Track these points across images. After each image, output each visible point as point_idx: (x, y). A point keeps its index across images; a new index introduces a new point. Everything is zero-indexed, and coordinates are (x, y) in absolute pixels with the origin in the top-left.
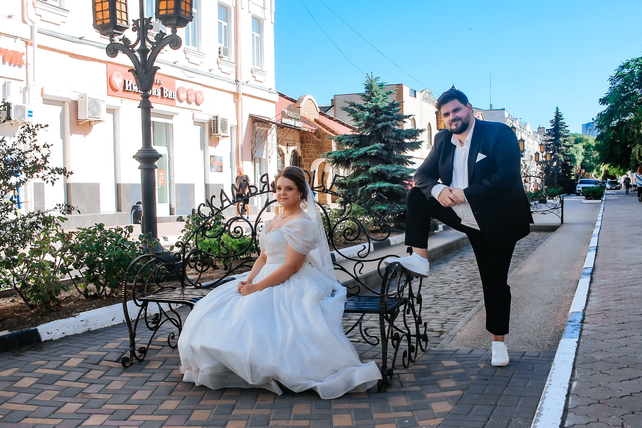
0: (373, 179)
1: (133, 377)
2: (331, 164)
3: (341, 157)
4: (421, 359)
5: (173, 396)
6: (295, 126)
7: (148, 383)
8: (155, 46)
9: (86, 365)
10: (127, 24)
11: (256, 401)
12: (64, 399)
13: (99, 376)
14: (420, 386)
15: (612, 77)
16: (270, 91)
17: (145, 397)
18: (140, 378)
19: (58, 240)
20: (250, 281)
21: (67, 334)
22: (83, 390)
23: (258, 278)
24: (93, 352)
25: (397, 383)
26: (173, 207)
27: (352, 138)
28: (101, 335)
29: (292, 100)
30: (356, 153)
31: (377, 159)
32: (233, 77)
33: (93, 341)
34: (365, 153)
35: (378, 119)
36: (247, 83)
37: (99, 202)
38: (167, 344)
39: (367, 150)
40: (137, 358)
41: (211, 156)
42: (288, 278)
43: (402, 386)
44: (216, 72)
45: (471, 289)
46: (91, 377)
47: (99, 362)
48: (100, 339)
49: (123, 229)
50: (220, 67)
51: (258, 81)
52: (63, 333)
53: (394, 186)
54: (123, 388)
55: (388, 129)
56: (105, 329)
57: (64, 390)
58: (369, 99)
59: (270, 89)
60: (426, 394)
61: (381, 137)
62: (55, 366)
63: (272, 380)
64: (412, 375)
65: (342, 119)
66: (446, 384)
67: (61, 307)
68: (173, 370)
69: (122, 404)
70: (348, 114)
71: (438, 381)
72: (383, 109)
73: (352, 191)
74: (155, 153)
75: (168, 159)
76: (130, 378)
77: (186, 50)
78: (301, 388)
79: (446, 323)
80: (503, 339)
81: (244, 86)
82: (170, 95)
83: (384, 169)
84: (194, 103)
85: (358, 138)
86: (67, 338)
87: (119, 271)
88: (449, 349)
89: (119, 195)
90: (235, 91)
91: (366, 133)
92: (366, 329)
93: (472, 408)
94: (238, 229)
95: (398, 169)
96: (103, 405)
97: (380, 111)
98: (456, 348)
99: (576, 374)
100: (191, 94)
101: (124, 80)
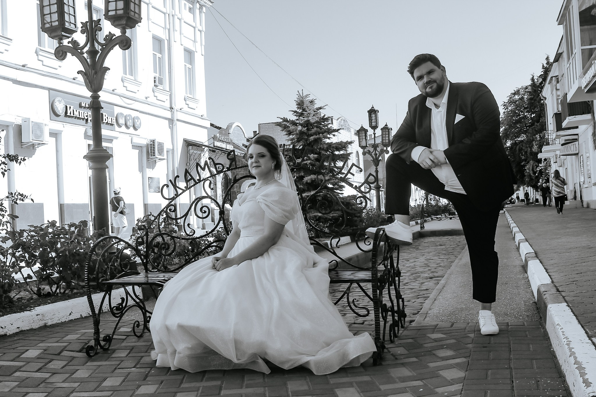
0: (308, 188)
1: (100, 366)
4: (403, 334)
5: (149, 381)
6: (226, 149)
7: (117, 370)
8: (104, 47)
9: (46, 356)
10: (76, 27)
11: (243, 381)
12: (25, 390)
13: (62, 366)
14: (416, 357)
16: (202, 117)
17: (118, 384)
18: (108, 366)
19: (9, 239)
20: (225, 256)
21: (21, 329)
22: (45, 380)
23: (233, 252)
24: (53, 344)
25: (388, 356)
28: (59, 328)
29: (219, 128)
32: (167, 105)
33: (51, 334)
35: (310, 132)
36: (181, 109)
38: (133, 334)
40: (102, 347)
41: (149, 178)
42: (267, 250)
43: (396, 359)
44: (152, 99)
46: (52, 367)
47: (61, 352)
48: (58, 332)
49: (78, 224)
50: (156, 95)
51: (191, 108)
52: (18, 328)
54: (90, 376)
55: (319, 141)
56: (63, 324)
57: (23, 381)
58: (301, 114)
59: (202, 116)
60: (428, 364)
61: (314, 148)
62: (12, 358)
63: (259, 358)
64: (402, 348)
66: (444, 354)
68: (142, 357)
69: (93, 391)
70: (281, 129)
71: (434, 352)
72: (314, 123)
74: (105, 153)
76: (97, 366)
77: (123, 79)
78: (292, 365)
80: (490, 307)
81: (178, 112)
82: (110, 120)
83: (317, 179)
84: (132, 127)
85: (291, 151)
86: (22, 333)
88: (427, 324)
89: (63, 214)
90: (170, 117)
91: (298, 147)
92: (354, 299)
93: (487, 373)
94: (205, 209)
95: (331, 178)
96: (70, 393)
97: (311, 126)
98: (434, 323)
99: (589, 332)
100: (129, 119)
101: (66, 106)
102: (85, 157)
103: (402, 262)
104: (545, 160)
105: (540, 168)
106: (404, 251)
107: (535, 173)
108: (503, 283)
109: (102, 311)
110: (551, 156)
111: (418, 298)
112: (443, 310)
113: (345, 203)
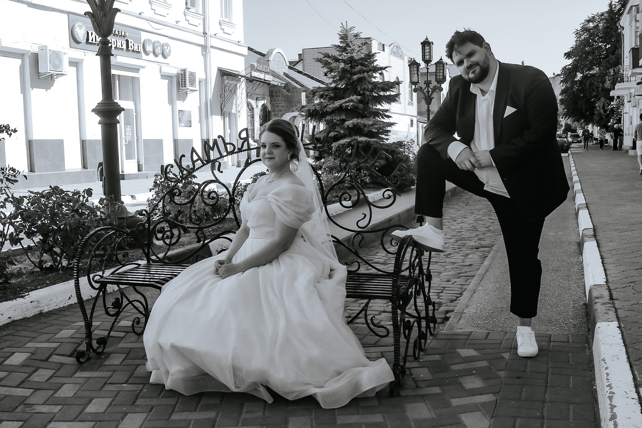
0: (349, 133)
1: (88, 378)
2: (304, 118)
3: (315, 110)
4: (430, 346)
5: (138, 406)
6: (264, 80)
7: (106, 386)
9: (33, 363)
11: (240, 414)
13: (48, 377)
14: (439, 386)
15: (578, 30)
16: (238, 44)
17: (102, 410)
18: (98, 379)
20: (230, 259)
21: (13, 319)
22: (25, 400)
23: (239, 255)
24: (42, 343)
25: (409, 382)
26: (141, 163)
27: (327, 90)
28: (54, 318)
29: (260, 54)
30: (331, 106)
31: (354, 112)
32: (200, 29)
33: (44, 328)
34: (341, 106)
35: (354, 70)
36: (215, 35)
37: (63, 159)
38: (132, 330)
39: (343, 103)
40: (94, 351)
41: (179, 111)
42: (277, 257)
43: (417, 387)
44: (183, 24)
45: (460, 251)
46: (37, 379)
47: (49, 357)
48: (53, 325)
49: (81, 193)
50: (187, 19)
51: (227, 34)
52: (9, 318)
53: (371, 140)
54: (75, 395)
55: (364, 81)
56: (60, 311)
57: (1, 401)
58: (345, 50)
59: (238, 42)
60: (451, 400)
61: (357, 89)
63: (261, 386)
64: (426, 370)
65: (312, 73)
66: (471, 385)
67: (10, 283)
68: (138, 366)
69: (73, 421)
70: (322, 65)
71: (461, 380)
72: (358, 60)
73: (327, 145)
74: (116, 106)
75: (134, 114)
76: (86, 379)
77: (151, 1)
78: (297, 396)
79: (442, 292)
80: (530, 322)
81: (212, 38)
82: (136, 47)
83: (360, 123)
84: (161, 55)
85: (332, 90)
86: (13, 324)
87: (77, 241)
88: (460, 331)
89: (85, 152)
90: (203, 43)
91: (340, 86)
92: (372, 317)
93: (515, 423)
94: (213, 195)
95: (375, 123)
96: (48, 423)
97: (355, 63)
98: (469, 330)
99: (637, 376)
100: (158, 46)
101: (87, 31)
102: (93, 110)
103: (449, 222)
104: (618, 97)
105: (612, 106)
106: (452, 207)
107: (605, 111)
108: (554, 269)
109: (107, 291)
110: (625, 94)
111: (459, 277)
112: (481, 309)
113: (390, 151)
